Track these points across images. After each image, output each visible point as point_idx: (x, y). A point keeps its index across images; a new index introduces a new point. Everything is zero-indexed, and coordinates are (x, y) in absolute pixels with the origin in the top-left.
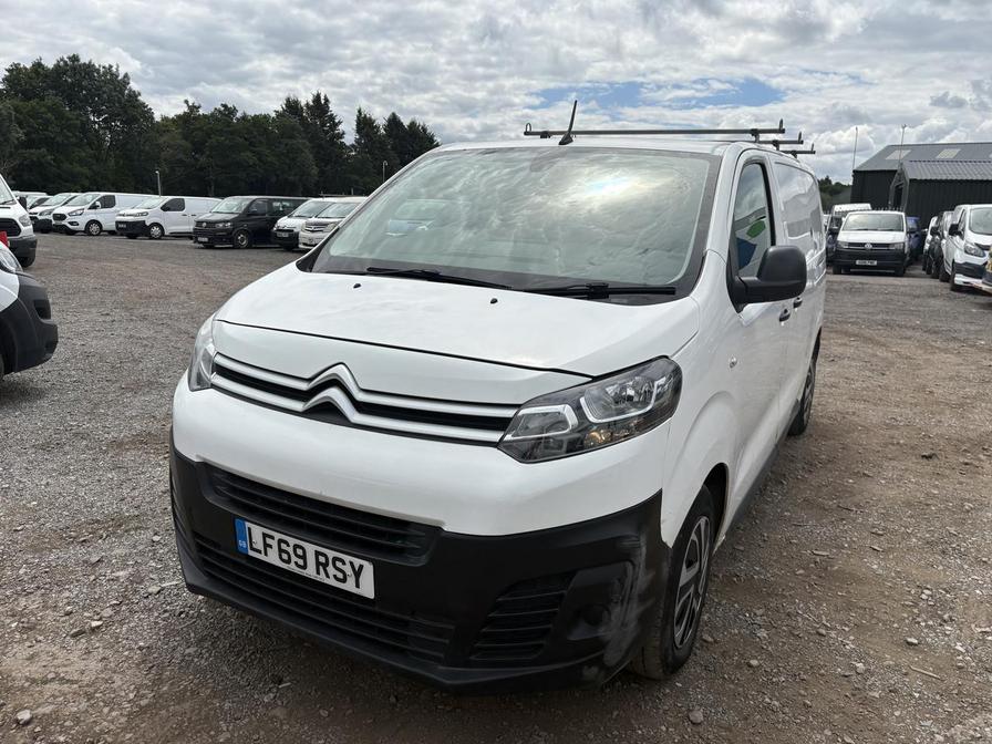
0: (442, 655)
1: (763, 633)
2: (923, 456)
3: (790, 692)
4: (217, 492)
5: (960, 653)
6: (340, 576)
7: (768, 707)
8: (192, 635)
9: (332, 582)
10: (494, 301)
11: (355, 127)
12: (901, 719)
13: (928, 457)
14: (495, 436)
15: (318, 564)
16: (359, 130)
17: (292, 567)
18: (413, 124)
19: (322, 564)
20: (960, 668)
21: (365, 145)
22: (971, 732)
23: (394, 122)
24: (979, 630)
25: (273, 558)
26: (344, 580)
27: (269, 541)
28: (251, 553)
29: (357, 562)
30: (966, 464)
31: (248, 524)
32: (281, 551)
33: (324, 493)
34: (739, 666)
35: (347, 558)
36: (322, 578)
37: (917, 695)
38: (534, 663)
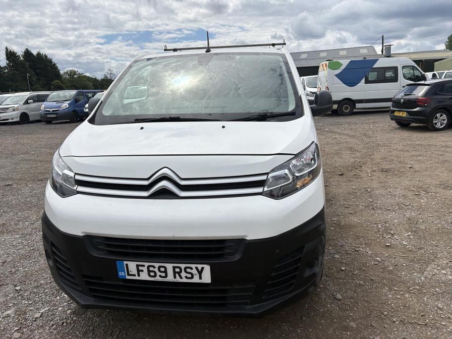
0: (248, 301)
1: (337, 256)
2: (340, 175)
3: (362, 276)
4: (98, 249)
5: (407, 245)
6: (189, 276)
7: (360, 285)
8: (77, 333)
9: (185, 280)
10: (223, 127)
11: (5, 57)
12: (406, 275)
13: (342, 175)
14: (260, 190)
15: (175, 273)
16: (8, 59)
17: (158, 278)
18: (39, 54)
19: (177, 272)
20: (410, 251)
21: (13, 66)
22: (431, 273)
23: (27, 53)
24: (406, 235)
25: (144, 276)
26: (192, 277)
27: (140, 268)
28: (128, 277)
29: (200, 266)
30: (355, 175)
31: (125, 263)
32: (149, 271)
33: (176, 236)
34: (338, 272)
35: (193, 266)
36: (178, 279)
37: (404, 265)
38: (290, 292)
